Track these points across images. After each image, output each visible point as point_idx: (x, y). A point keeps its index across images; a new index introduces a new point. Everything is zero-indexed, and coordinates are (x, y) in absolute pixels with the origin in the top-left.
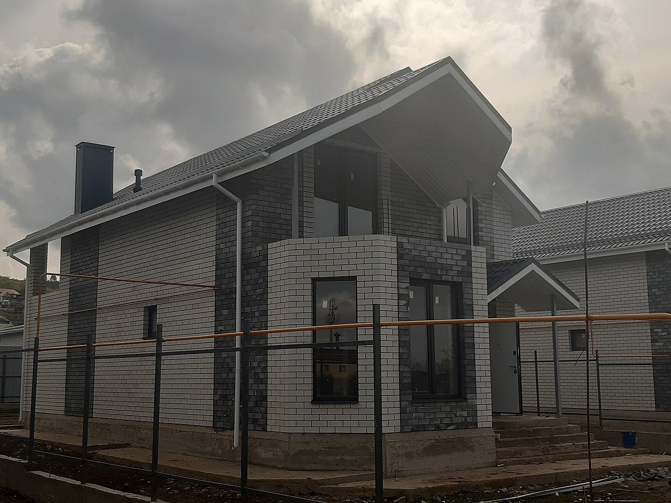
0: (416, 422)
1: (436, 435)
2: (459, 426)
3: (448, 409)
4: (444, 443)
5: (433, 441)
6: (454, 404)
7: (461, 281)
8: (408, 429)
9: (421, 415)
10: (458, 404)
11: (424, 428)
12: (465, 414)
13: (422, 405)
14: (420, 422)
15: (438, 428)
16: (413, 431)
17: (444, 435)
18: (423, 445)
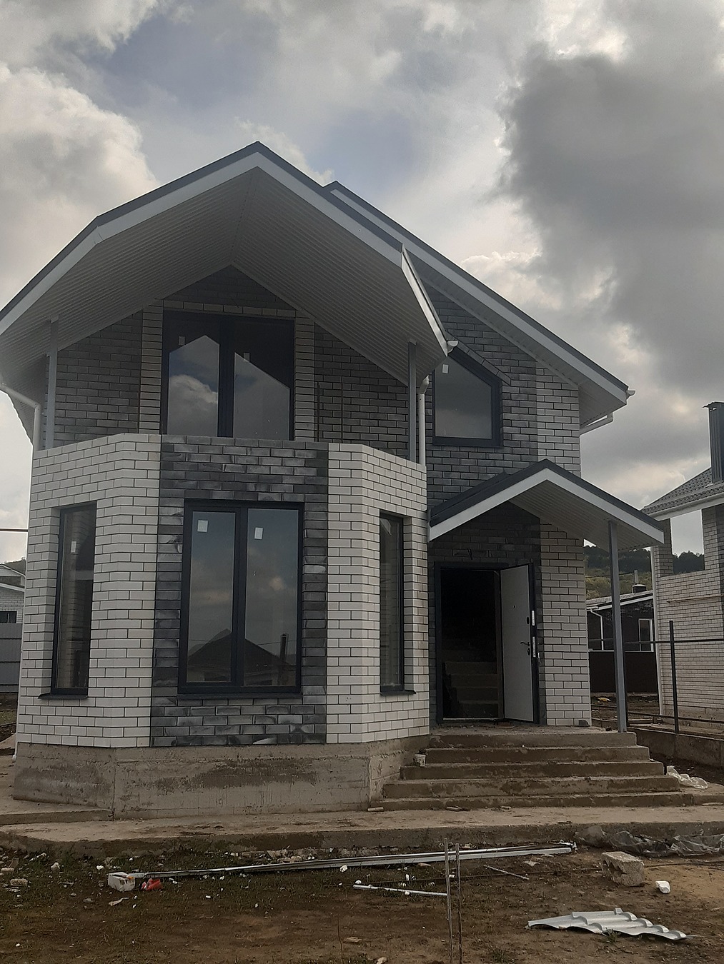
0: (185, 731)
1: (230, 753)
2: (280, 740)
3: (258, 710)
4: (246, 767)
5: (222, 764)
6: (272, 703)
7: (302, 500)
8: (167, 741)
9: (195, 719)
10: (282, 702)
11: (201, 742)
12: (298, 719)
13: (198, 703)
14: (191, 731)
15: (233, 742)
16: (175, 744)
17: (248, 754)
18: (197, 768)
